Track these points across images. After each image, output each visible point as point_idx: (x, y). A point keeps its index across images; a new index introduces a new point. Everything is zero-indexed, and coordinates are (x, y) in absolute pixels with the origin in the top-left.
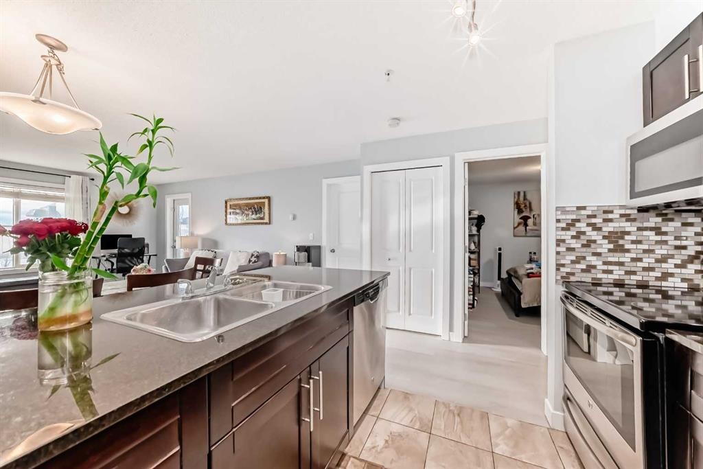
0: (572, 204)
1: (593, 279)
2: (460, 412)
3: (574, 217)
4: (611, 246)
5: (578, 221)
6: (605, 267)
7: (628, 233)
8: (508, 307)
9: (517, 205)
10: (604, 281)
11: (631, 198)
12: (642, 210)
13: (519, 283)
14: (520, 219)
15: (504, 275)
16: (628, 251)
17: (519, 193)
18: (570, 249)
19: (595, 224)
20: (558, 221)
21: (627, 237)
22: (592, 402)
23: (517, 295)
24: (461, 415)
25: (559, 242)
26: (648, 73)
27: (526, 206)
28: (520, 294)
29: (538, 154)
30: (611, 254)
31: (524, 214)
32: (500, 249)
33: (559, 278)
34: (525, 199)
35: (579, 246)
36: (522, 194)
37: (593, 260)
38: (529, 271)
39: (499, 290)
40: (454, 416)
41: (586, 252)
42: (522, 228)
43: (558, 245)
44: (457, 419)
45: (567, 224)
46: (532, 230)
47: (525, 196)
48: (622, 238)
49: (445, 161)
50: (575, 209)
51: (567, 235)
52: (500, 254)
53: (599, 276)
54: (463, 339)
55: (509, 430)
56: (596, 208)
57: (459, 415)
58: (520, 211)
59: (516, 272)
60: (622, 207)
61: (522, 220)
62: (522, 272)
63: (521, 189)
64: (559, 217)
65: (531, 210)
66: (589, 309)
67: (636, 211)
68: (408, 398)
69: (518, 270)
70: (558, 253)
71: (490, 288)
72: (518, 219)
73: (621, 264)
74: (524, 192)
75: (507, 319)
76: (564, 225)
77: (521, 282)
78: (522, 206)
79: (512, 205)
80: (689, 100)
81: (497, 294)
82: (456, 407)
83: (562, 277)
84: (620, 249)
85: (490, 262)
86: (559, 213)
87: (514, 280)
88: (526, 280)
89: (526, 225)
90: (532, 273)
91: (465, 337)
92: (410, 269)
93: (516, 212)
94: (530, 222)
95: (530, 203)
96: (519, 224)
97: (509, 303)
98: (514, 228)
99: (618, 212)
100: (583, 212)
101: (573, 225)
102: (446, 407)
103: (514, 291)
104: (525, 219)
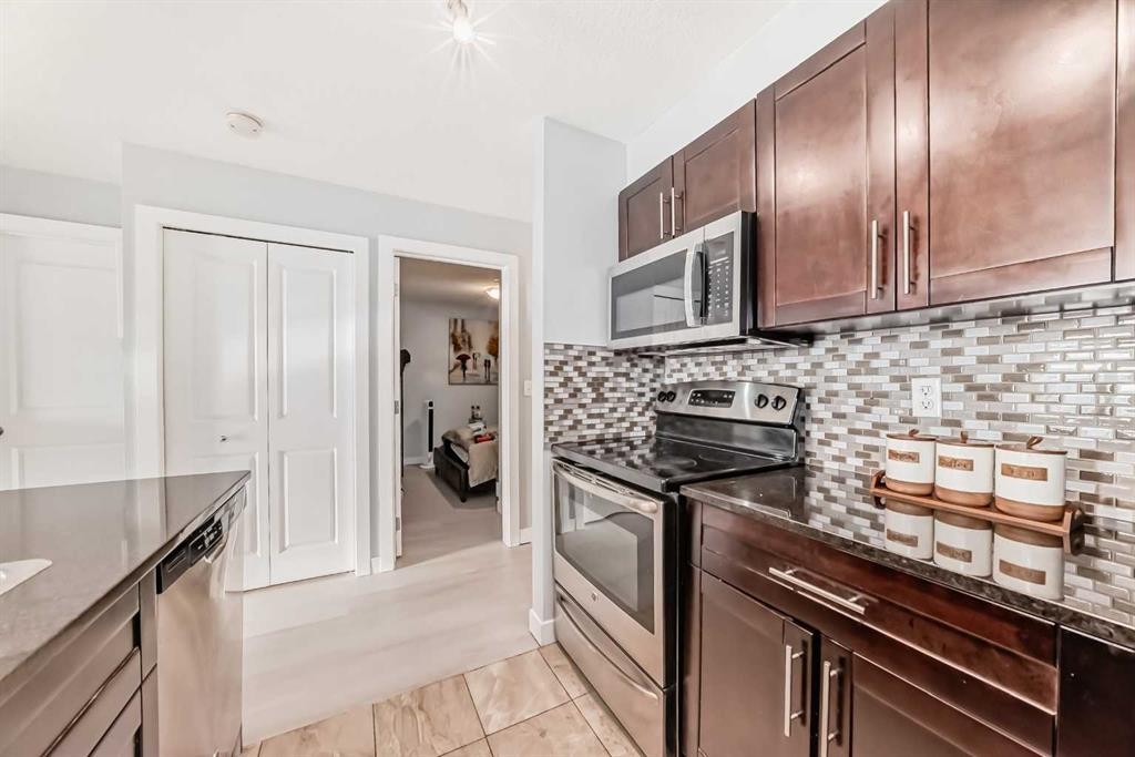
0: (560, 340)
1: (579, 437)
2: (422, 698)
3: (561, 358)
4: (594, 395)
5: (566, 363)
6: (590, 421)
7: (607, 379)
8: (449, 491)
9: (453, 337)
10: (588, 438)
11: (612, 339)
12: (618, 353)
13: (463, 452)
14: (458, 358)
15: (438, 443)
16: (606, 400)
17: (456, 321)
18: (559, 401)
19: (580, 367)
20: (546, 362)
21: (606, 384)
22: (597, 592)
23: (463, 470)
24: (425, 706)
25: (548, 391)
26: (625, 200)
27: (464, 341)
28: (466, 467)
29: (499, 268)
30: (595, 405)
31: (462, 352)
32: (431, 404)
33: (547, 440)
34: (463, 331)
35: (567, 396)
36: (459, 323)
37: (580, 414)
38: (477, 433)
39: (431, 466)
40: (414, 715)
41: (571, 403)
42: (459, 372)
43: (546, 396)
44: (421, 717)
45: (556, 368)
46: (470, 375)
47: (463, 326)
48: (602, 385)
49: (360, 244)
50: (562, 347)
51: (555, 382)
52: (431, 412)
53: (584, 433)
54: (396, 564)
55: (498, 681)
56: (581, 348)
57: (421, 708)
58: (457, 348)
59: (456, 436)
60: (604, 349)
61: (459, 361)
62: (466, 435)
63: (460, 315)
64: (548, 358)
65: (470, 347)
66: (594, 477)
67: (612, 354)
68: (311, 736)
69: (460, 432)
70: (546, 406)
71: (418, 465)
72: (454, 360)
73: (601, 416)
74: (463, 321)
75: (451, 509)
76: (552, 369)
77: (467, 451)
78: (460, 341)
79: (446, 338)
80: (674, 237)
81: (429, 473)
82: (412, 694)
83: (551, 439)
84: (600, 399)
85: (416, 424)
86: (547, 351)
87: (455, 449)
88: (473, 447)
89: (464, 368)
90: (480, 436)
91: (398, 558)
92: (281, 454)
93: (452, 349)
94: (469, 363)
95: (469, 338)
96: (456, 367)
97: (449, 483)
98: (450, 372)
99: (600, 354)
100: (571, 353)
101: (560, 369)
102: (395, 707)
103: (456, 464)
104: (463, 359)
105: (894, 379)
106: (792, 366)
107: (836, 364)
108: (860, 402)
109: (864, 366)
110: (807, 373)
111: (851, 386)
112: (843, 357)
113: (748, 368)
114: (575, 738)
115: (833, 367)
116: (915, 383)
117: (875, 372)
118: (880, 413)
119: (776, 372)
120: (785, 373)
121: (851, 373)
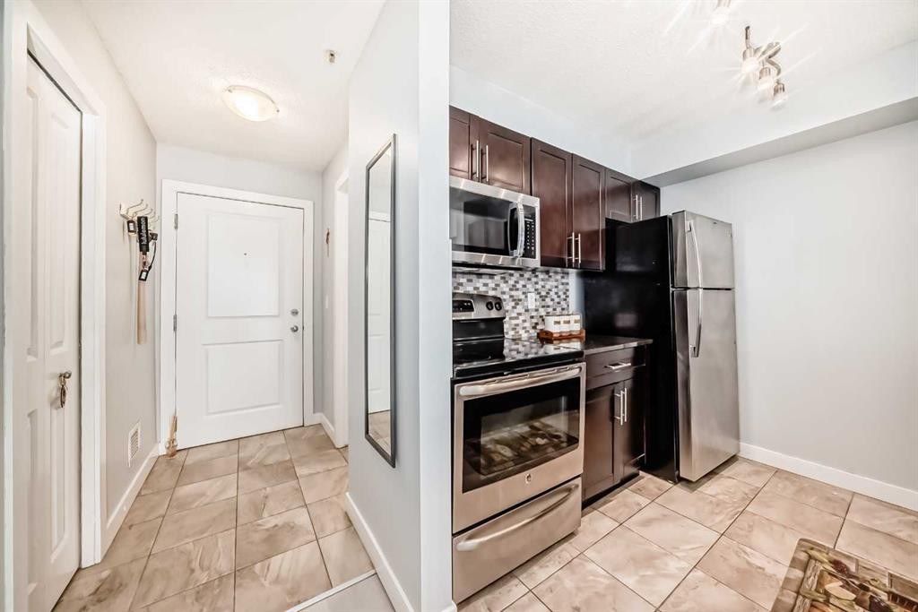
105: (524, 293)
106: (486, 285)
107: (505, 285)
108: (513, 304)
109: (514, 288)
110: (494, 289)
111: (511, 296)
112: (507, 282)
113: (461, 284)
114: (569, 583)
115: (504, 287)
116: (529, 295)
117: (517, 290)
118: (520, 309)
119: (478, 288)
120: (483, 289)
121: (511, 290)
